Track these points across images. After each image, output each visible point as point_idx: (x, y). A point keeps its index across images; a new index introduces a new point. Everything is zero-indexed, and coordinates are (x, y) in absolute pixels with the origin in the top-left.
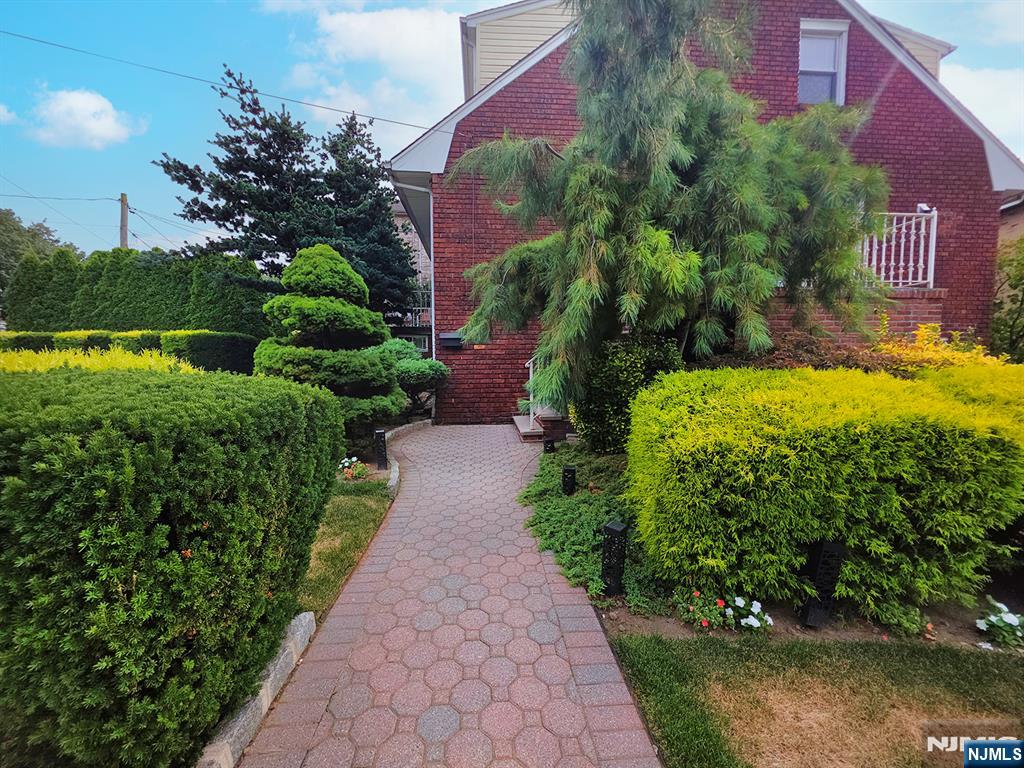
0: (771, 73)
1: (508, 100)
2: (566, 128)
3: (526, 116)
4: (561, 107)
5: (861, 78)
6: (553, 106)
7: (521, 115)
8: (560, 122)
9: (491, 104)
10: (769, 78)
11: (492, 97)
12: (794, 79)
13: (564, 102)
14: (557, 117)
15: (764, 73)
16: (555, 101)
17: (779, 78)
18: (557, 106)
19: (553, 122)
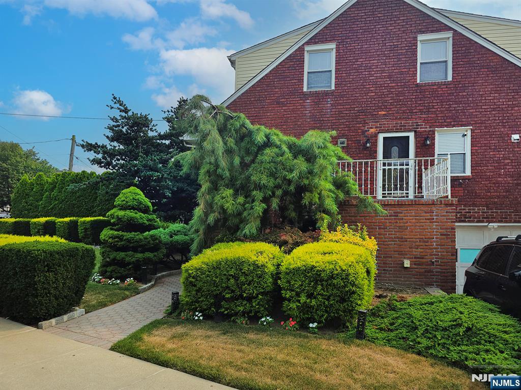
0: (398, 68)
1: (243, 100)
2: (273, 111)
3: (252, 107)
4: (271, 101)
5: (461, 63)
6: (267, 101)
7: (250, 107)
8: (270, 109)
9: (234, 103)
10: (397, 71)
11: (235, 100)
12: (414, 70)
13: (273, 98)
14: (269, 106)
15: (393, 68)
16: (268, 98)
17: (403, 70)
18: (269, 101)
19: (267, 109)
